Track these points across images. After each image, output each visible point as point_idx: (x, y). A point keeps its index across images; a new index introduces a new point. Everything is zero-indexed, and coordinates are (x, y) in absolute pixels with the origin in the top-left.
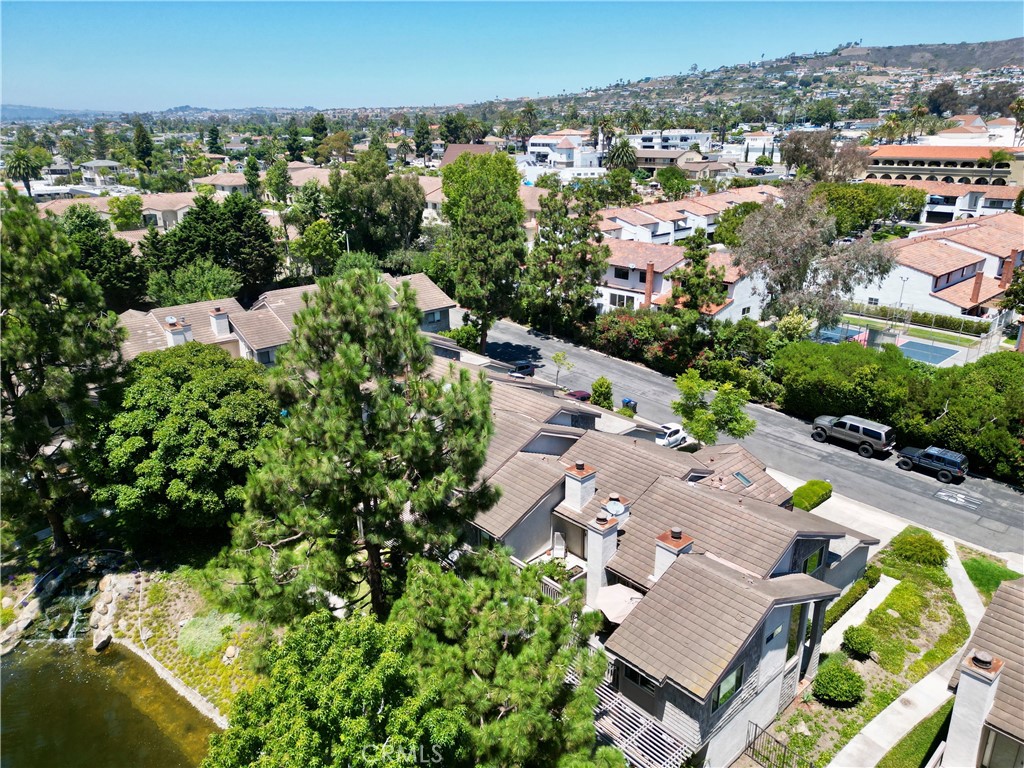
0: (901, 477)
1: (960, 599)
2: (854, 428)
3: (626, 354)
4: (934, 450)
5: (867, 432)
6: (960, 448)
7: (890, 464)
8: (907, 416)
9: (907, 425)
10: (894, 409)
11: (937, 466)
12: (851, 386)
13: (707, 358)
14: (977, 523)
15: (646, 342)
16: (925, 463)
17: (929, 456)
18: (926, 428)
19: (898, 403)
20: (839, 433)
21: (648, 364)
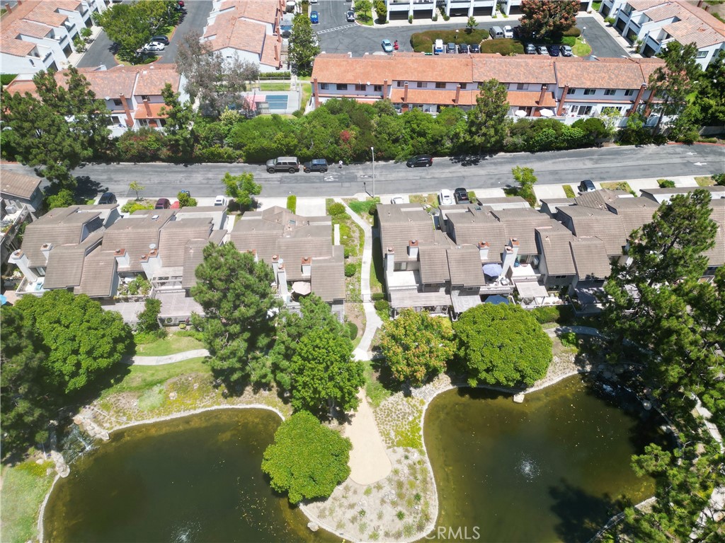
0: (310, 177)
1: (356, 221)
2: (285, 163)
3: (148, 159)
4: (315, 162)
5: (290, 163)
6: (323, 157)
7: (301, 173)
8: (300, 150)
9: (301, 154)
10: (295, 149)
11: (318, 167)
12: (275, 145)
13: (200, 149)
14: (342, 186)
15: (159, 149)
16: (314, 168)
17: (315, 165)
18: (308, 153)
19: (295, 146)
20: (279, 167)
21: (163, 161)
